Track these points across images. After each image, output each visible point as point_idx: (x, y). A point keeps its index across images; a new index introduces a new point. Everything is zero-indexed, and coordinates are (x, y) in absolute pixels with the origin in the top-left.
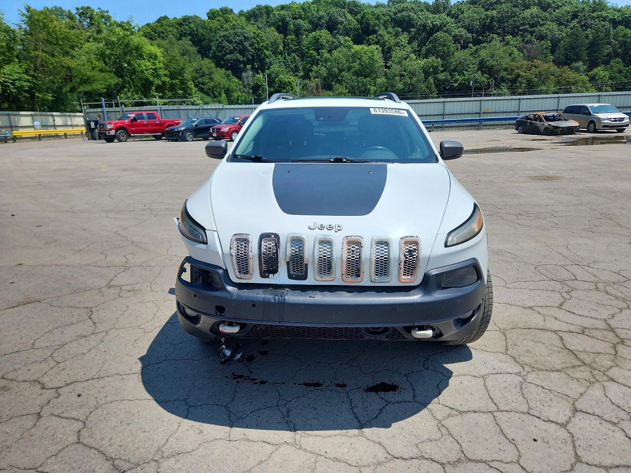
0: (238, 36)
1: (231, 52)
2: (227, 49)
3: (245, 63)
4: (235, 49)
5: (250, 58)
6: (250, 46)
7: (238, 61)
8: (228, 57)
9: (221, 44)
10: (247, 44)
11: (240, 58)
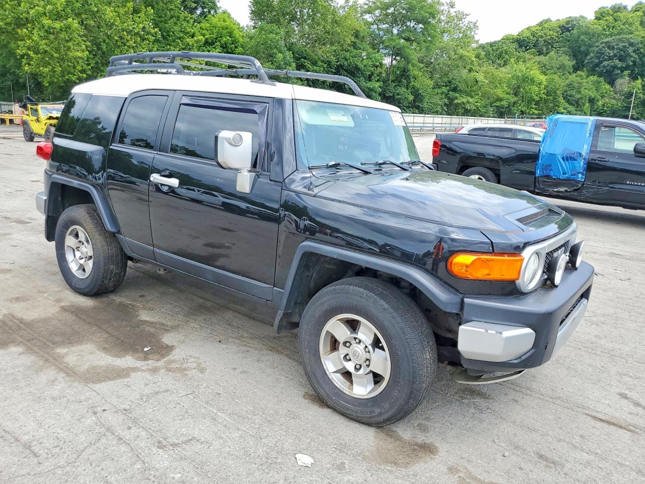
0: (623, 42)
1: (610, 58)
2: (606, 55)
3: (622, 69)
4: (615, 55)
5: (631, 64)
6: (634, 51)
7: (615, 67)
8: (605, 63)
9: (601, 50)
10: (631, 50)
11: (619, 64)
